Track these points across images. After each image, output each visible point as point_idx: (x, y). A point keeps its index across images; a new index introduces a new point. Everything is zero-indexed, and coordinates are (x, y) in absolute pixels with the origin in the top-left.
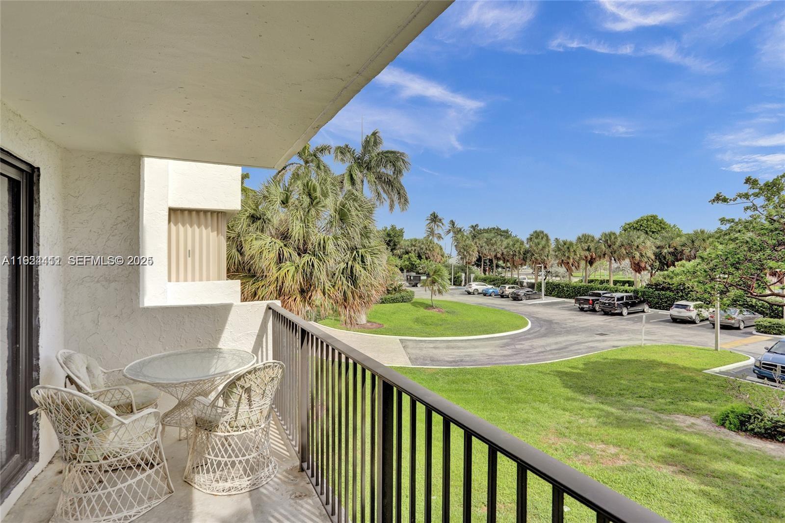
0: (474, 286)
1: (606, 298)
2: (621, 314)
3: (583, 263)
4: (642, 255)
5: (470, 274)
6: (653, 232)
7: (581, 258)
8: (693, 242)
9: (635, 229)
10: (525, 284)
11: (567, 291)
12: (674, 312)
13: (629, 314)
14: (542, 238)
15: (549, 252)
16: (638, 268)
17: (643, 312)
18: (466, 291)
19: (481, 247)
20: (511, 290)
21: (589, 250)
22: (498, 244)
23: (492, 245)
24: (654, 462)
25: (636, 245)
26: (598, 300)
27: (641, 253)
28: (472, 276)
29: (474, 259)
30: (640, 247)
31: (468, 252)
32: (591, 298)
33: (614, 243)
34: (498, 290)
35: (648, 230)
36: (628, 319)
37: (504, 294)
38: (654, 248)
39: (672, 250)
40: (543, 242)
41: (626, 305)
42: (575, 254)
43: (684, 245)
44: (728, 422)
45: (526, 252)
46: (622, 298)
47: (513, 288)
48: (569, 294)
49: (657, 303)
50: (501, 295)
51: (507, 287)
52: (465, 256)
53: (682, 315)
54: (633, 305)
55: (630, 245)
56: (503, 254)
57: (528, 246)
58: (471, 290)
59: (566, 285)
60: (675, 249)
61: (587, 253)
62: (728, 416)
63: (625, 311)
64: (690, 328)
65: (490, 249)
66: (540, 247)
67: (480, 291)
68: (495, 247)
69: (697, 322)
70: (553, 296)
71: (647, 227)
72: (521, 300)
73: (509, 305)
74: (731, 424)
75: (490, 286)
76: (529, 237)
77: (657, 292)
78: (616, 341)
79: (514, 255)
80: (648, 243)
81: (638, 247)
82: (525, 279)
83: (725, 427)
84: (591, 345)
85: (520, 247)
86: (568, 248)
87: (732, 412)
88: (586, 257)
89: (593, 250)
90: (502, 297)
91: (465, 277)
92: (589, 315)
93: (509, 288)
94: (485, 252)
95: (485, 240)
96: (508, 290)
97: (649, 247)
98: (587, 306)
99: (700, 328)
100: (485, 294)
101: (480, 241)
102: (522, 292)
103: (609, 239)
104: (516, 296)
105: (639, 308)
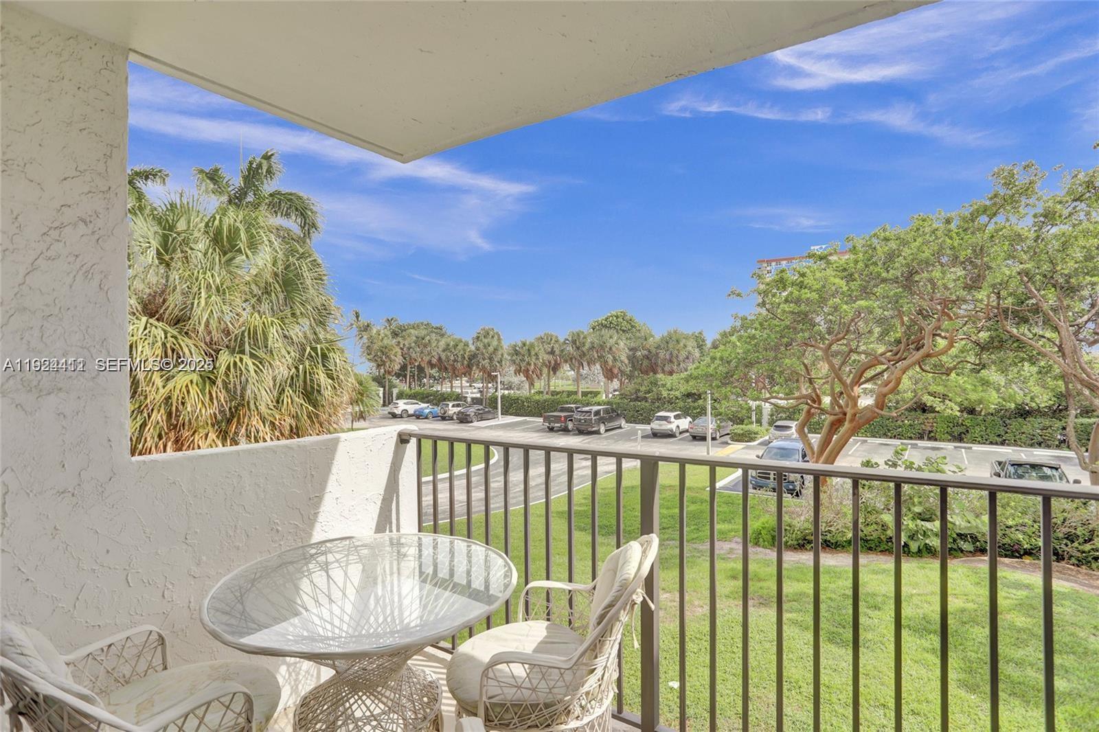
0: (402, 405)
1: (580, 414)
2: (598, 432)
3: (545, 370)
4: (615, 359)
5: (390, 388)
6: (624, 331)
7: (544, 364)
8: (667, 343)
9: (605, 326)
10: (469, 400)
11: (528, 407)
12: (656, 425)
13: (607, 431)
14: (493, 337)
15: (502, 355)
16: (609, 374)
17: (620, 427)
18: (389, 413)
19: (409, 349)
20: (456, 410)
21: (552, 352)
22: (434, 345)
23: (425, 346)
24: (731, 600)
25: (608, 347)
26: (572, 416)
27: (614, 357)
28: (395, 391)
29: (397, 367)
30: (614, 349)
31: (388, 357)
32: (563, 414)
33: (584, 344)
34: (437, 410)
35: (619, 328)
36: (606, 438)
37: (446, 415)
38: (627, 351)
39: (646, 352)
40: (495, 343)
41: (602, 420)
42: (537, 359)
43: (658, 347)
44: (761, 540)
45: (473, 356)
46: (597, 413)
47: (458, 406)
48: (531, 410)
49: (632, 416)
50: (442, 417)
51: (451, 404)
52: (384, 363)
53: (664, 427)
54: (611, 419)
55: (602, 347)
56: (440, 359)
57: (473, 348)
58: (398, 412)
59: (527, 398)
60: (649, 351)
61: (551, 357)
62: (761, 534)
63: (602, 429)
64: (671, 443)
65: (422, 352)
66: (491, 349)
67: (411, 412)
68: (429, 349)
69: (677, 435)
70: (511, 415)
71: (617, 325)
72: (472, 422)
73: (454, 430)
74: (764, 541)
75: (426, 405)
76: (475, 335)
77: (632, 403)
78: (607, 464)
79: (455, 361)
80: (622, 344)
81: (611, 349)
82: (467, 393)
83: (759, 546)
84: (580, 474)
85: (464, 350)
86: (529, 350)
87: (763, 528)
88: (550, 362)
89: (557, 352)
90: (444, 418)
91: (384, 394)
92: (561, 436)
93: (453, 406)
94: (414, 355)
95: (415, 338)
96: (452, 410)
97: (622, 347)
98: (559, 425)
99: (681, 442)
100: (418, 416)
101: (405, 339)
102: (471, 411)
103: (576, 341)
104: (464, 416)
105: (616, 424)
